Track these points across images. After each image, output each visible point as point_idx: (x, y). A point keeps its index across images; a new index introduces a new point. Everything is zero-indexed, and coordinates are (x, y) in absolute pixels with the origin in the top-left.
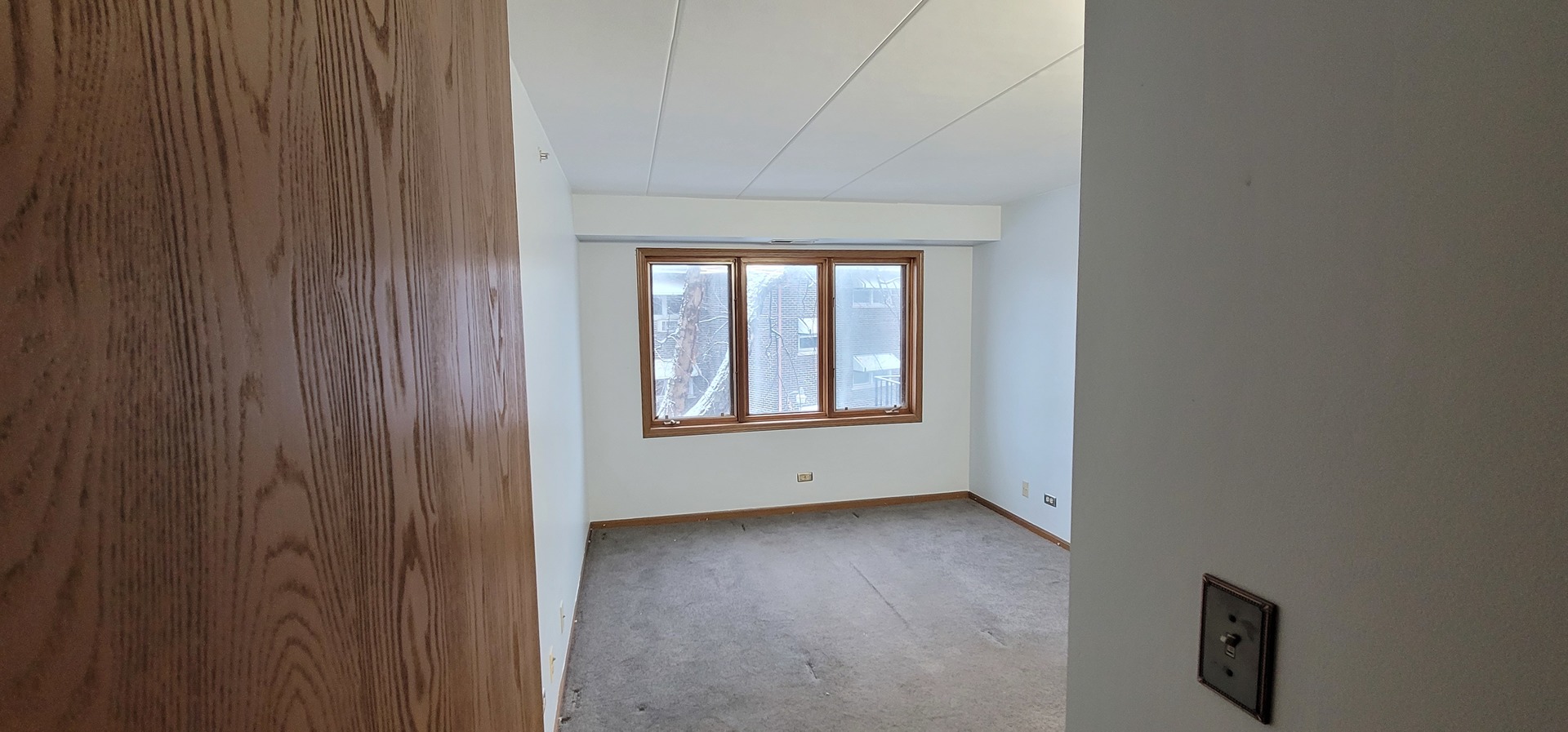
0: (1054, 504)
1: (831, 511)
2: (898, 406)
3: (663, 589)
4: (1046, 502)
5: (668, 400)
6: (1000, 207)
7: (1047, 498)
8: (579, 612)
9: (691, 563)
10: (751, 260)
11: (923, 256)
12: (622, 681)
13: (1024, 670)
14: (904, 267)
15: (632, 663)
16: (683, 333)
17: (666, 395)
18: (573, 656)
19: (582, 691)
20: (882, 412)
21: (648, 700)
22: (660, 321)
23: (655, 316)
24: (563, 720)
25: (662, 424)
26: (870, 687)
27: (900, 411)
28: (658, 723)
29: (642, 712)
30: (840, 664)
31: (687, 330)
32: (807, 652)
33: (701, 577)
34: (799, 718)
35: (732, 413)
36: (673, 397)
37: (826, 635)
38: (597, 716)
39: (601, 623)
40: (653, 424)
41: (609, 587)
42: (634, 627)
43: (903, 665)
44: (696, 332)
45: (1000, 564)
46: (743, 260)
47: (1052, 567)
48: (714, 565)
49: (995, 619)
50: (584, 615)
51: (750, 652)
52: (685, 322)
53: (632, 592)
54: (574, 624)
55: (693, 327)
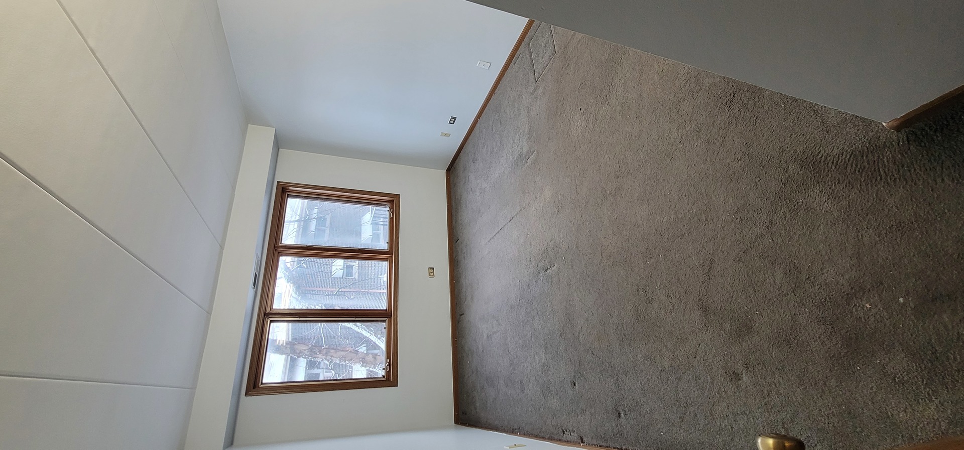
0: (455, 118)
1: (454, 256)
2: (388, 209)
3: (499, 370)
4: (453, 123)
5: (377, 368)
6: (249, 125)
7: (451, 122)
8: (512, 431)
9: (483, 351)
10: (269, 305)
11: (282, 182)
12: (557, 399)
13: (549, 139)
14: (289, 196)
15: (546, 392)
16: (328, 358)
17: (373, 370)
18: (542, 435)
19: (563, 428)
20: (391, 219)
21: (569, 380)
22: (324, 375)
23: (320, 379)
24: (582, 442)
25: (388, 373)
26: (559, 232)
27: (392, 208)
28: (583, 373)
29: (576, 384)
30: (546, 251)
31: (326, 354)
32: (539, 272)
33: (492, 343)
34: (578, 276)
35: (384, 321)
36: (374, 365)
37: (528, 259)
38: (579, 417)
39: (519, 415)
40: (388, 379)
41: (497, 409)
42: (523, 391)
43: (547, 211)
44: (328, 348)
45: (489, 153)
46: (268, 311)
47: (491, 123)
48: (484, 335)
49: (520, 156)
50: (514, 428)
51: (538, 309)
52: (320, 356)
53: (501, 392)
54: (520, 435)
55: (325, 350)
